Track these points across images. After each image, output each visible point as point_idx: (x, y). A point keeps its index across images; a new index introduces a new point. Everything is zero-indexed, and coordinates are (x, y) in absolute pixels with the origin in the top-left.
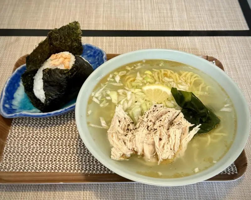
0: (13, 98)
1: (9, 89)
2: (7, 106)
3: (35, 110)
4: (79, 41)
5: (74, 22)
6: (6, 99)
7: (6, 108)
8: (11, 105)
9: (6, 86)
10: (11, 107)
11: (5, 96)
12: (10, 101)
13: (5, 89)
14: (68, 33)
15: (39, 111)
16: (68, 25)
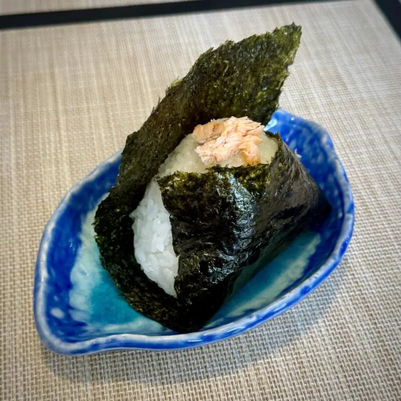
0: (69, 286)
1: (56, 257)
2: (57, 313)
3: (141, 322)
4: (277, 86)
5: (287, 27)
6: (53, 288)
7: (56, 319)
8: (68, 308)
9: (46, 246)
10: (68, 317)
11: (50, 282)
12: (62, 294)
13: (44, 257)
14: (257, 59)
15: (156, 326)
16: (268, 36)
